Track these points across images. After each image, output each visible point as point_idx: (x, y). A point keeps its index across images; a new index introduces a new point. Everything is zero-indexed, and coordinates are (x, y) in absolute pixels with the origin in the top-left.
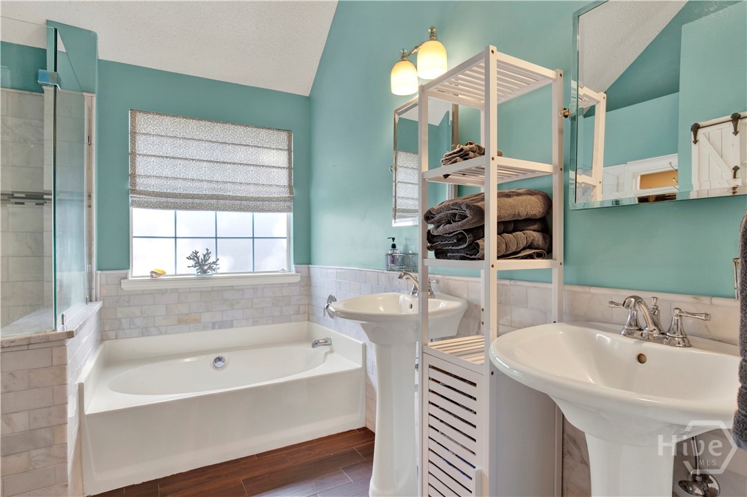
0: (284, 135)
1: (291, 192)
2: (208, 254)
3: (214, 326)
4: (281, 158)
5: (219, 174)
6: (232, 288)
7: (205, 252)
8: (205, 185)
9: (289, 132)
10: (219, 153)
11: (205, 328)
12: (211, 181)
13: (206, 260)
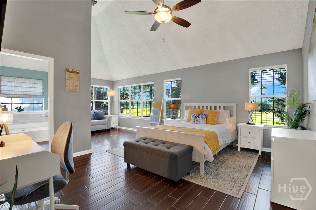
0: (41, 81)
1: (43, 94)
2: (21, 107)
3: (22, 123)
4: (41, 86)
5: (23, 90)
6: (27, 115)
7: (20, 107)
8: (20, 92)
9: (43, 80)
10: (24, 85)
11: (20, 124)
12: (21, 91)
13: (20, 109)
